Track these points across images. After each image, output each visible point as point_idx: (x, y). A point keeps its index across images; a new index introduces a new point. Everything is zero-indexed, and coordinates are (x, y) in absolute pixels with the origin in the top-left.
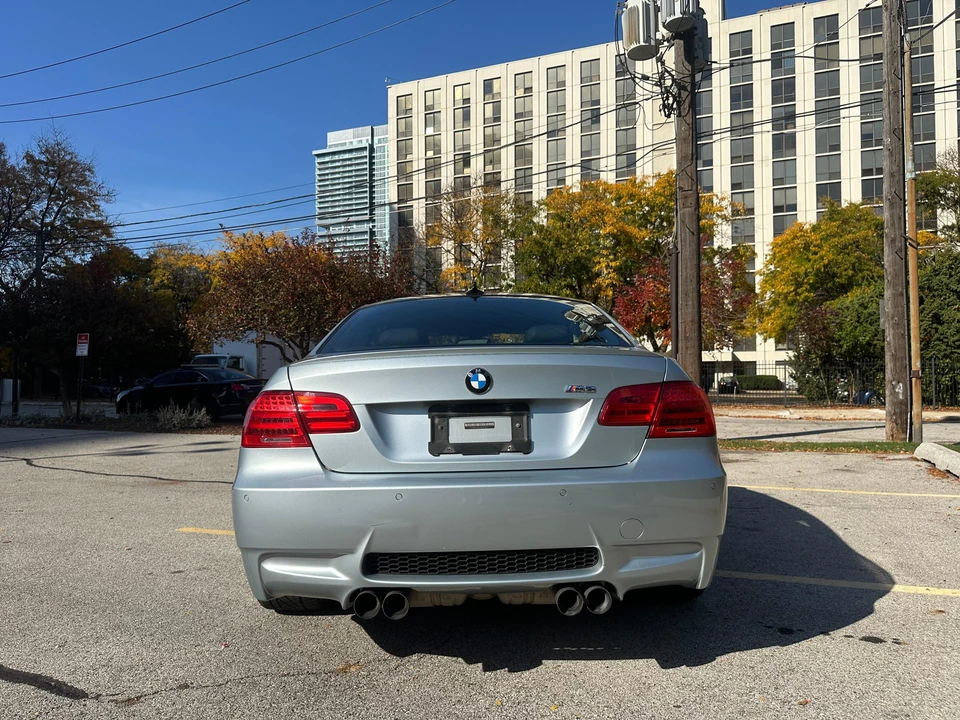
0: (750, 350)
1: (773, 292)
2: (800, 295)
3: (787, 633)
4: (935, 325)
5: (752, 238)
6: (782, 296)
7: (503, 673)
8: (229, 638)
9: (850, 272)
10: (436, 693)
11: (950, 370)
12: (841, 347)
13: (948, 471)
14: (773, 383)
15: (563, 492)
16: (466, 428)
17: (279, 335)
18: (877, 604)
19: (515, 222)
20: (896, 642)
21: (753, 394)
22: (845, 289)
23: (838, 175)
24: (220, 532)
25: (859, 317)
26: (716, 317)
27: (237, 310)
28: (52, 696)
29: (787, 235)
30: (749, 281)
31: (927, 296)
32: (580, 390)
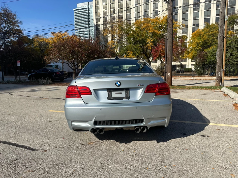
0: (185, 62)
1: (191, 47)
2: (198, 48)
3: (185, 135)
4: (230, 56)
5: (187, 33)
6: (194, 48)
7: (124, 144)
8: (64, 137)
10: (110, 148)
11: (233, 67)
12: (207, 62)
13: (228, 95)
14: (190, 70)
17: (68, 61)
18: (205, 128)
19: (126, 29)
20: (208, 136)
21: (186, 73)
22: (209, 46)
23: (210, 16)
24: (58, 111)
25: (212, 54)
26: (177, 54)
27: (57, 55)
28: (28, 150)
29: (195, 32)
30: (185, 44)
31: (229, 49)
32: (141, 85)
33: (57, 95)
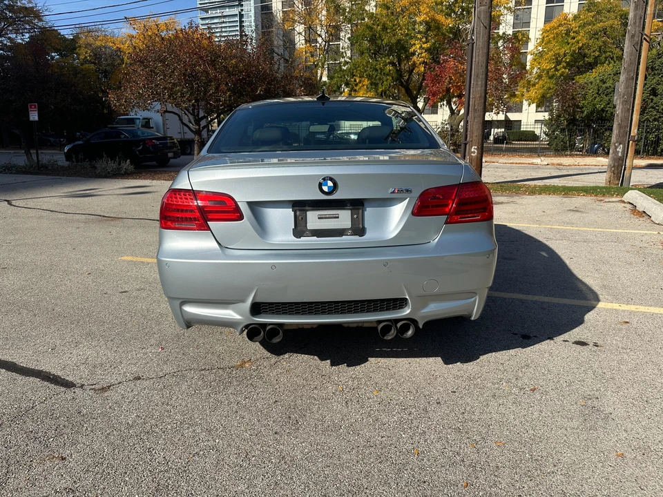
0: (518, 111)
1: (539, 68)
2: (558, 70)
3: (527, 339)
4: (651, 97)
5: (528, 24)
6: (545, 72)
7: (343, 367)
8: (164, 343)
9: (597, 53)
10: (300, 382)
11: (657, 130)
12: (583, 112)
13: (644, 212)
14: (532, 136)
15: (386, 263)
16: (319, 218)
17: (178, 105)
18: (587, 317)
19: (351, 10)
20: (596, 345)
21: (517, 144)
22: (591, 66)
25: (599, 90)
26: (497, 89)
27: (144, 87)
28: (52, 386)
29: (554, 23)
30: (523, 61)
31: (649, 74)
32: (400, 191)
33: (148, 208)
